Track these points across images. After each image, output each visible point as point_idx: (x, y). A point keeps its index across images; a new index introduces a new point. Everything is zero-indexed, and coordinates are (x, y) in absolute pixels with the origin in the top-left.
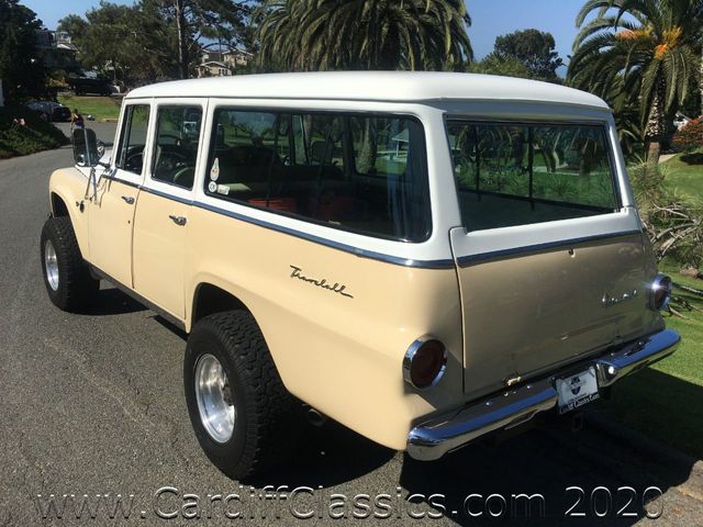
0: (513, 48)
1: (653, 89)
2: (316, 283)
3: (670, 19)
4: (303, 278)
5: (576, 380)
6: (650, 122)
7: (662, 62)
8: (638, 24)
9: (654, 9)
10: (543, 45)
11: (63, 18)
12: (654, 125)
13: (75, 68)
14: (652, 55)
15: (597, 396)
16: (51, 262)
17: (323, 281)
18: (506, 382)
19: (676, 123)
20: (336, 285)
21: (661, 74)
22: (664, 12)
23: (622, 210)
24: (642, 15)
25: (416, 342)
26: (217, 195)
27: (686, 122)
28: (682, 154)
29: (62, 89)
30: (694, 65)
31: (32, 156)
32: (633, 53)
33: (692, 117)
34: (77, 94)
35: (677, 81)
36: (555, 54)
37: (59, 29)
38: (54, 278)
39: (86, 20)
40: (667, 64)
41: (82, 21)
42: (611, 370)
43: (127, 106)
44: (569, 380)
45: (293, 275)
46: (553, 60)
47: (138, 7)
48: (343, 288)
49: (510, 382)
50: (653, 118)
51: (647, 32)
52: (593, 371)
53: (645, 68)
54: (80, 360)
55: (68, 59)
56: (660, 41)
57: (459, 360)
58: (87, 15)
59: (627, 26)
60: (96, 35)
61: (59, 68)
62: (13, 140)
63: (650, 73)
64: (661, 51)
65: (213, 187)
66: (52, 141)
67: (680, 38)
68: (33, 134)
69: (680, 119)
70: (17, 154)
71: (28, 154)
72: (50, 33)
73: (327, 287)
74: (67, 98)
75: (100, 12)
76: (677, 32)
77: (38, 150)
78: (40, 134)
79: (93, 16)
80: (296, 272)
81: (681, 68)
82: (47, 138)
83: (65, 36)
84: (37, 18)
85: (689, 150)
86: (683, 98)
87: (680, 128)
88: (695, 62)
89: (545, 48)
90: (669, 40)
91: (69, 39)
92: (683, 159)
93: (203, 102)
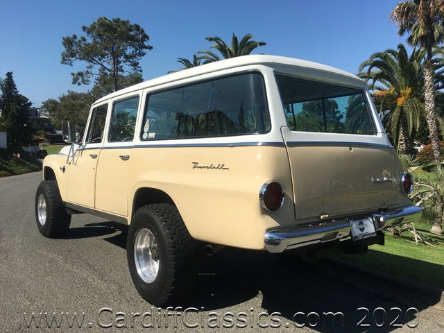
0: (314, 109)
1: (399, 123)
2: (208, 168)
3: (404, 83)
4: (200, 167)
5: (361, 223)
6: (400, 142)
7: (402, 108)
8: (385, 87)
9: (394, 79)
10: (331, 107)
11: (44, 101)
12: (402, 144)
13: (51, 129)
14: (396, 104)
15: (375, 235)
16: (41, 208)
17: (212, 165)
18: (319, 217)
19: (416, 148)
20: (219, 165)
21: (403, 114)
22: (400, 80)
23: (378, 134)
24: (387, 82)
25: (265, 184)
26: (148, 139)
27: (422, 147)
28: (423, 166)
29: (41, 141)
30: (421, 108)
31: (23, 175)
32: (384, 103)
33: (425, 144)
34: (51, 144)
35: (413, 117)
36: (339, 112)
37: (42, 107)
38: (43, 218)
39: (59, 101)
40: (406, 109)
41: (57, 102)
42: (382, 219)
43: (94, 109)
44: (358, 222)
45: (194, 167)
46: (338, 115)
47: (90, 93)
48: (223, 165)
49: (322, 217)
50: (401, 140)
51: (391, 92)
52: (371, 220)
53: (392, 111)
54: (59, 259)
55: (46, 124)
56: (399, 96)
57: (291, 198)
58: (60, 99)
59: (379, 89)
60: (65, 107)
61: (40, 129)
62: (12, 166)
63: (396, 113)
64: (400, 101)
65: (145, 136)
66: (36, 167)
67: (411, 94)
68: (24, 163)
69: (419, 145)
70: (14, 174)
71: (21, 174)
72: (36, 109)
73: (214, 168)
74: (45, 146)
75: (68, 96)
76: (409, 91)
77: (27, 172)
78: (29, 163)
79: (63, 99)
80: (195, 165)
81: (414, 110)
82: (32, 165)
83: (46, 111)
84: (29, 101)
85: (427, 163)
86: (418, 127)
87: (419, 151)
88: (422, 106)
89: (332, 108)
90: (405, 95)
91: (48, 113)
92: (424, 169)
93: (140, 93)
